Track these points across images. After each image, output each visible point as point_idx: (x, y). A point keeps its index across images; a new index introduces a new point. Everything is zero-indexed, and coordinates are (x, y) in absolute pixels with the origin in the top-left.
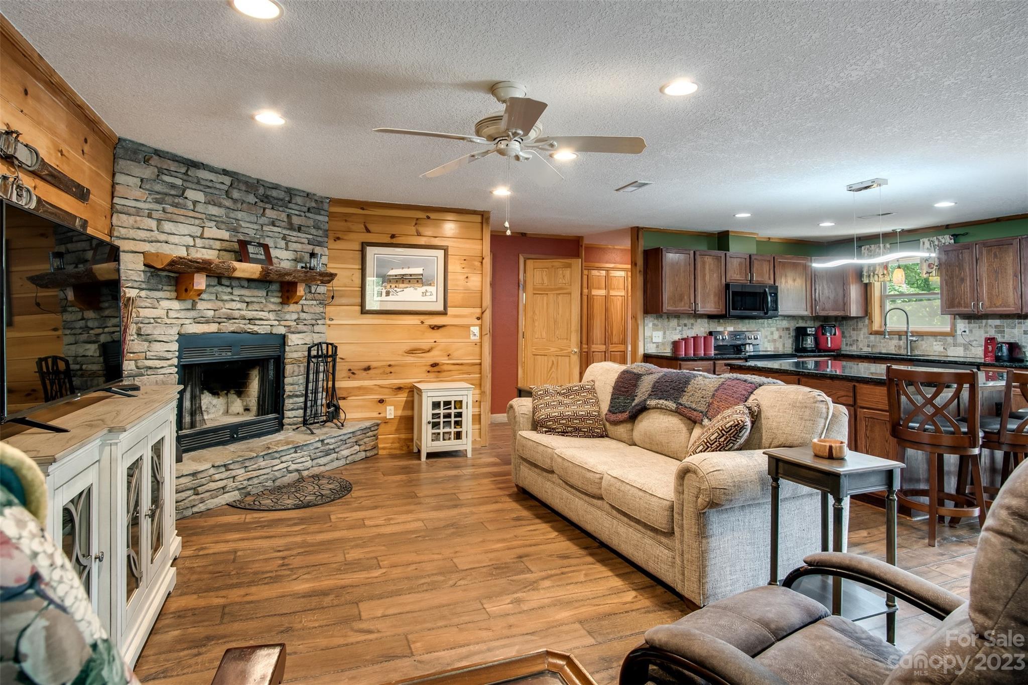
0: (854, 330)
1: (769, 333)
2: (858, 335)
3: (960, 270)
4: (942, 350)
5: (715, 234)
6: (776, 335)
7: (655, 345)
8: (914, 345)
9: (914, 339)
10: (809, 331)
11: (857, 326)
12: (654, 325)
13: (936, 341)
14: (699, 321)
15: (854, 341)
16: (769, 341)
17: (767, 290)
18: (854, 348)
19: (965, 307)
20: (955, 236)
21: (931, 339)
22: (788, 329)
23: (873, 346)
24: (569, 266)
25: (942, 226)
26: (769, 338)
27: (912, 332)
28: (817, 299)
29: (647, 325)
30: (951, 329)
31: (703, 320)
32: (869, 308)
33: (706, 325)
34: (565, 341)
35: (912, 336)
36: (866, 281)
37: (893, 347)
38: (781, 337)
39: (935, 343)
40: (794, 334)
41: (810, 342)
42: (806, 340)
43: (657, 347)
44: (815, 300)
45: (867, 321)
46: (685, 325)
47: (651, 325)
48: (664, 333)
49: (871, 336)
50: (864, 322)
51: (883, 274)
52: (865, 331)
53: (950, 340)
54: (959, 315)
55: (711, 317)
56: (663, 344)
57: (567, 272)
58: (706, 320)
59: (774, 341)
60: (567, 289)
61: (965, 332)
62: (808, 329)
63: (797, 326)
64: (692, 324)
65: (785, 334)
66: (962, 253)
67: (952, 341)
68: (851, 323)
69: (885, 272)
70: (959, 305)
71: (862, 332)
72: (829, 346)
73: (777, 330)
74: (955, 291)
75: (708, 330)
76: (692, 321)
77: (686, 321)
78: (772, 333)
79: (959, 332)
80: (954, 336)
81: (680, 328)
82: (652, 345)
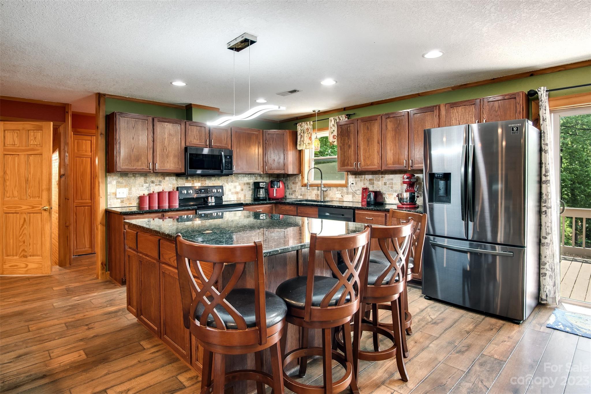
0: (293, 183)
1: (233, 187)
2: (296, 187)
3: (348, 139)
4: (341, 197)
5: (183, 107)
6: (239, 189)
7: (119, 201)
8: (325, 193)
9: (325, 189)
10: (261, 185)
11: (295, 181)
12: (118, 182)
13: (337, 191)
14: (167, 178)
15: (293, 191)
16: (232, 193)
17: (223, 153)
18: (293, 196)
19: (351, 166)
20: (349, 116)
21: (335, 189)
22: (248, 184)
23: (304, 195)
24: (40, 129)
25: (341, 109)
26: (232, 191)
27: (324, 185)
28: (267, 162)
29: (110, 183)
30: (346, 182)
31: (171, 178)
32: (302, 168)
33: (175, 182)
34: (37, 199)
35: (324, 187)
36: (299, 148)
37: (314, 196)
38: (242, 190)
39: (337, 192)
40: (253, 187)
41: (262, 194)
42: (260, 192)
43: (122, 202)
44: (265, 162)
45: (300, 177)
46: (153, 182)
47: (114, 182)
48: (130, 189)
49: (302, 188)
50: (299, 178)
51: (309, 143)
52: (299, 184)
53: (345, 189)
54: (350, 172)
55: (178, 175)
56: (129, 199)
57: (39, 134)
58: (174, 178)
59: (237, 193)
60: (38, 150)
61: (353, 184)
62: (261, 184)
63: (256, 181)
64: (160, 182)
65: (246, 188)
66: (349, 127)
67: (346, 190)
68: (292, 178)
69: (310, 142)
70: (348, 165)
71: (298, 185)
72: (275, 195)
73: (240, 184)
74: (346, 154)
75: (176, 186)
76: (160, 179)
77: (153, 179)
78: (235, 187)
79: (350, 184)
80: (347, 187)
81: (147, 185)
82: (115, 200)
